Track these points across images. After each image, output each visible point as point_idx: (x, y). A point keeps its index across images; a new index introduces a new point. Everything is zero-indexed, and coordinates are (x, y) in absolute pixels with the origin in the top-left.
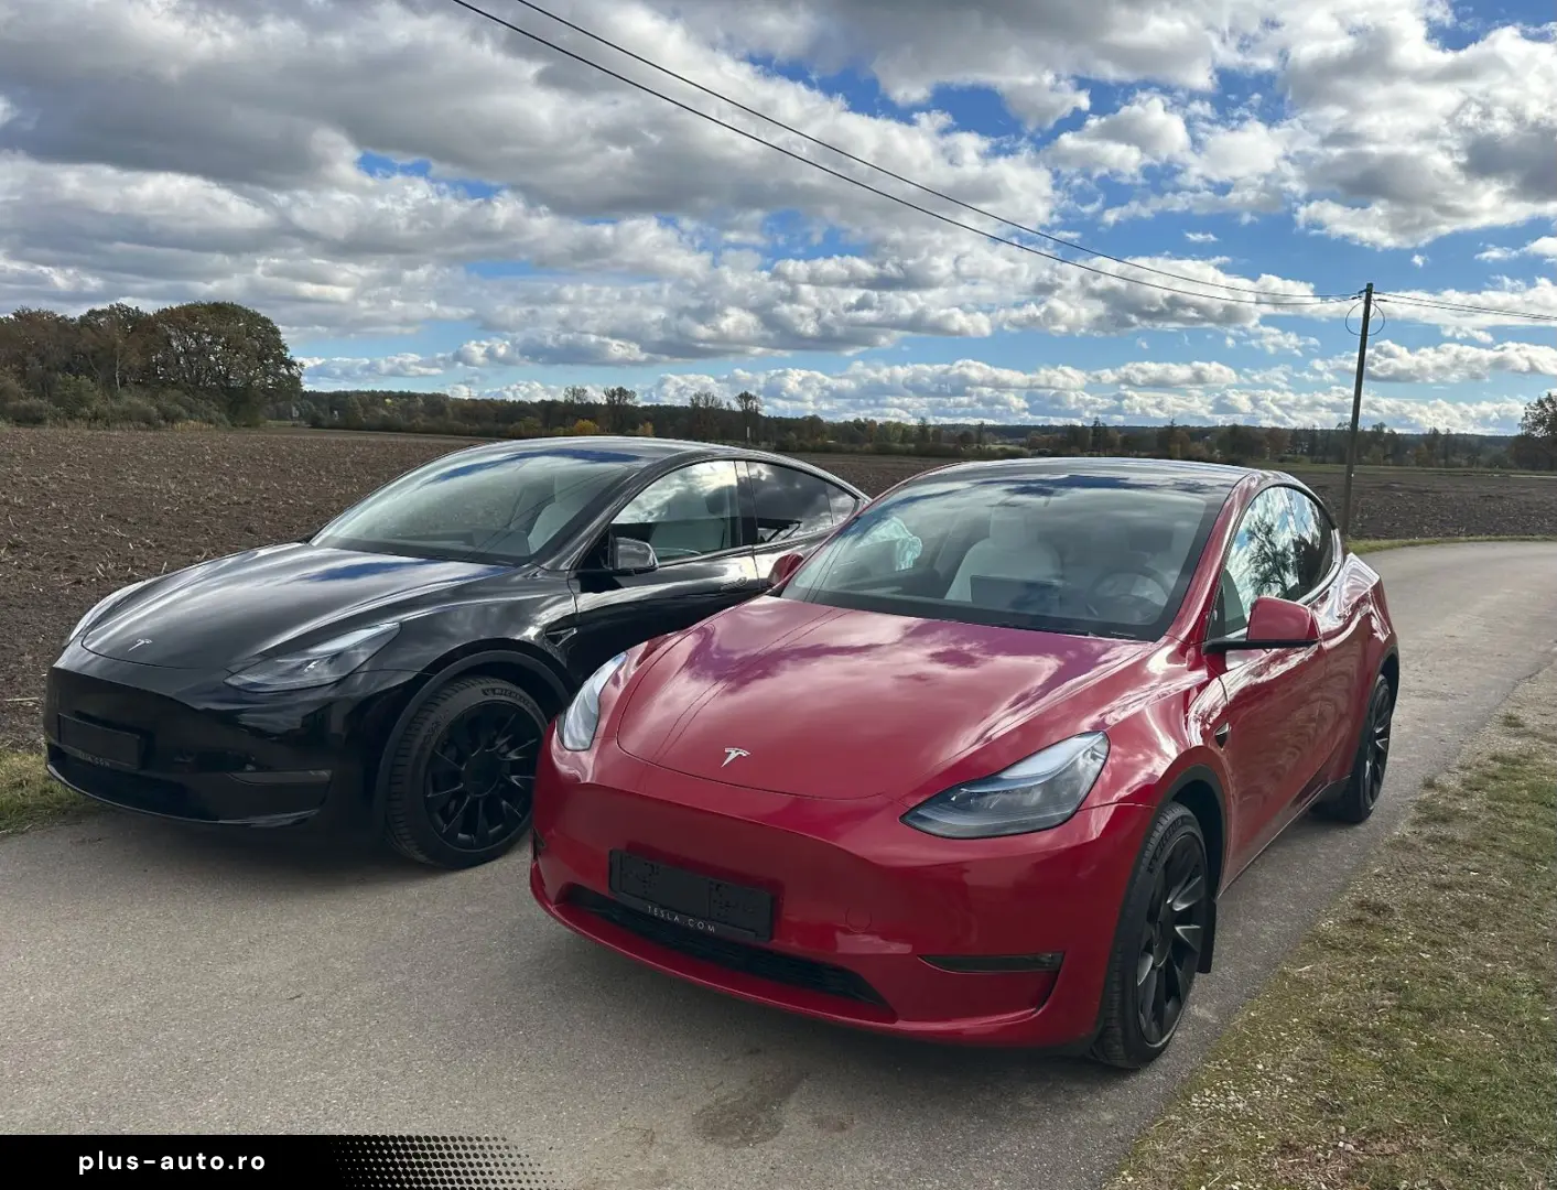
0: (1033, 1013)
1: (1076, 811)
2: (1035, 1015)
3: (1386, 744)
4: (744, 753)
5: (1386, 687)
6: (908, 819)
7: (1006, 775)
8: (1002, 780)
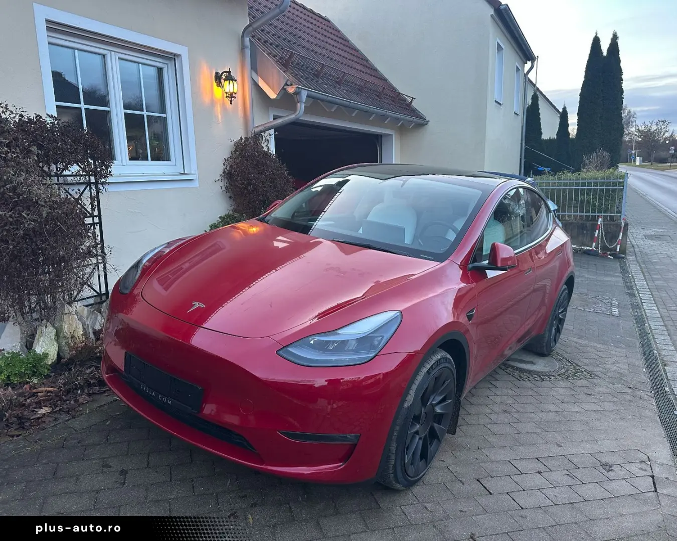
0: (341, 466)
1: (376, 355)
2: (342, 467)
3: (564, 316)
4: (202, 306)
5: (567, 291)
6: (281, 352)
7: (340, 332)
8: (339, 334)
